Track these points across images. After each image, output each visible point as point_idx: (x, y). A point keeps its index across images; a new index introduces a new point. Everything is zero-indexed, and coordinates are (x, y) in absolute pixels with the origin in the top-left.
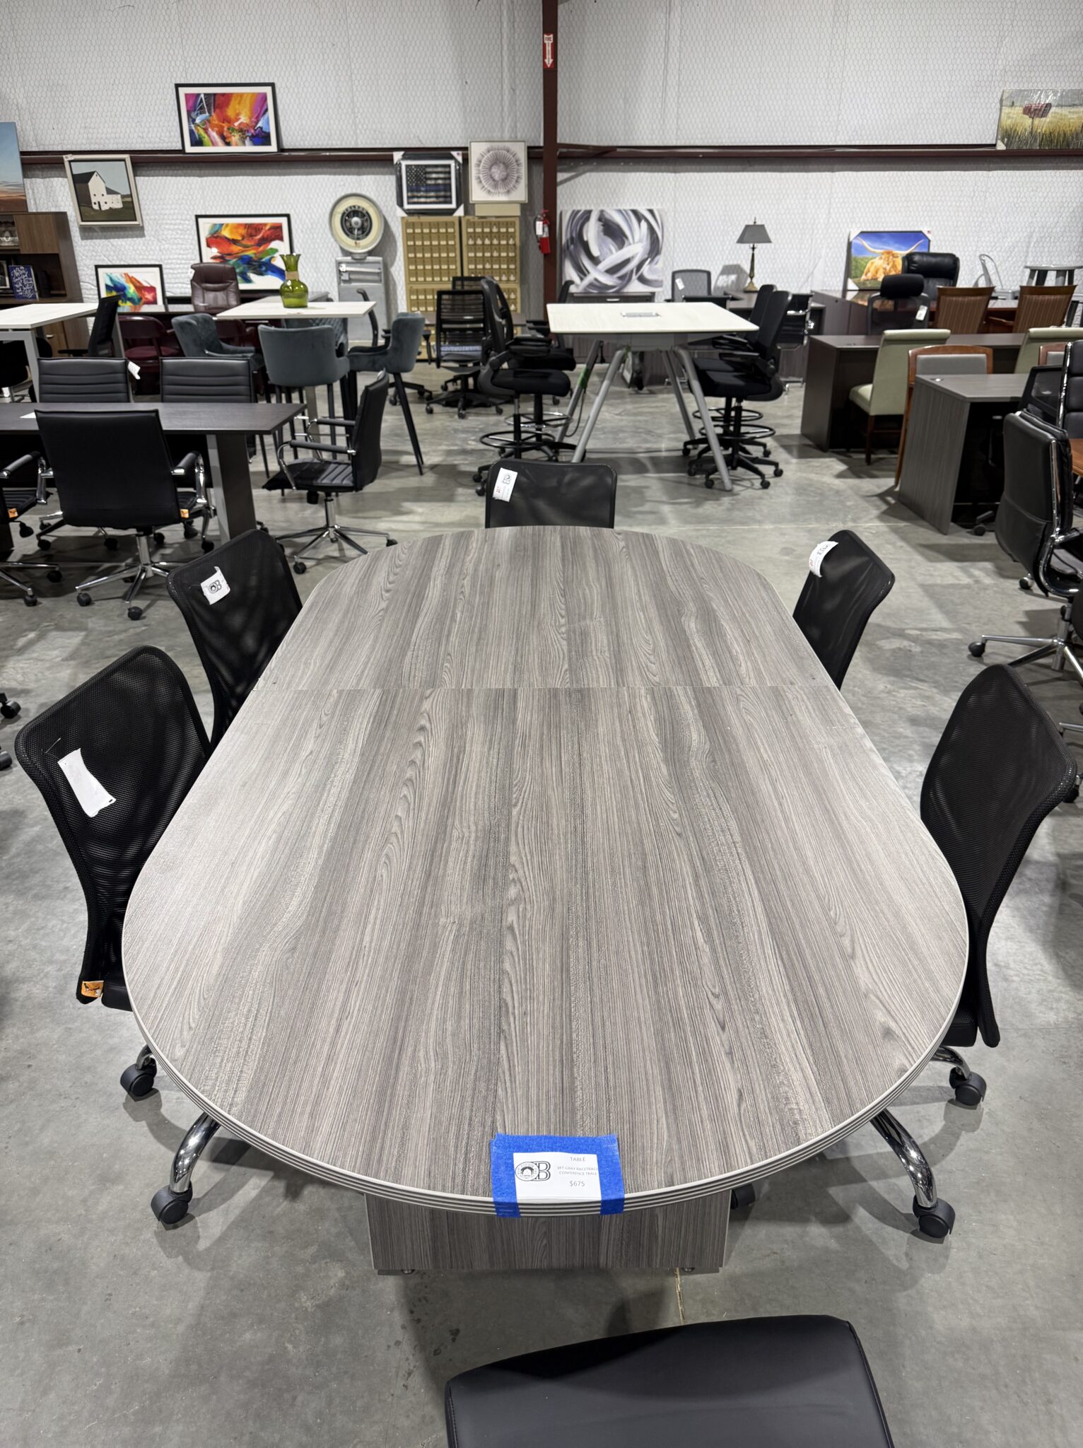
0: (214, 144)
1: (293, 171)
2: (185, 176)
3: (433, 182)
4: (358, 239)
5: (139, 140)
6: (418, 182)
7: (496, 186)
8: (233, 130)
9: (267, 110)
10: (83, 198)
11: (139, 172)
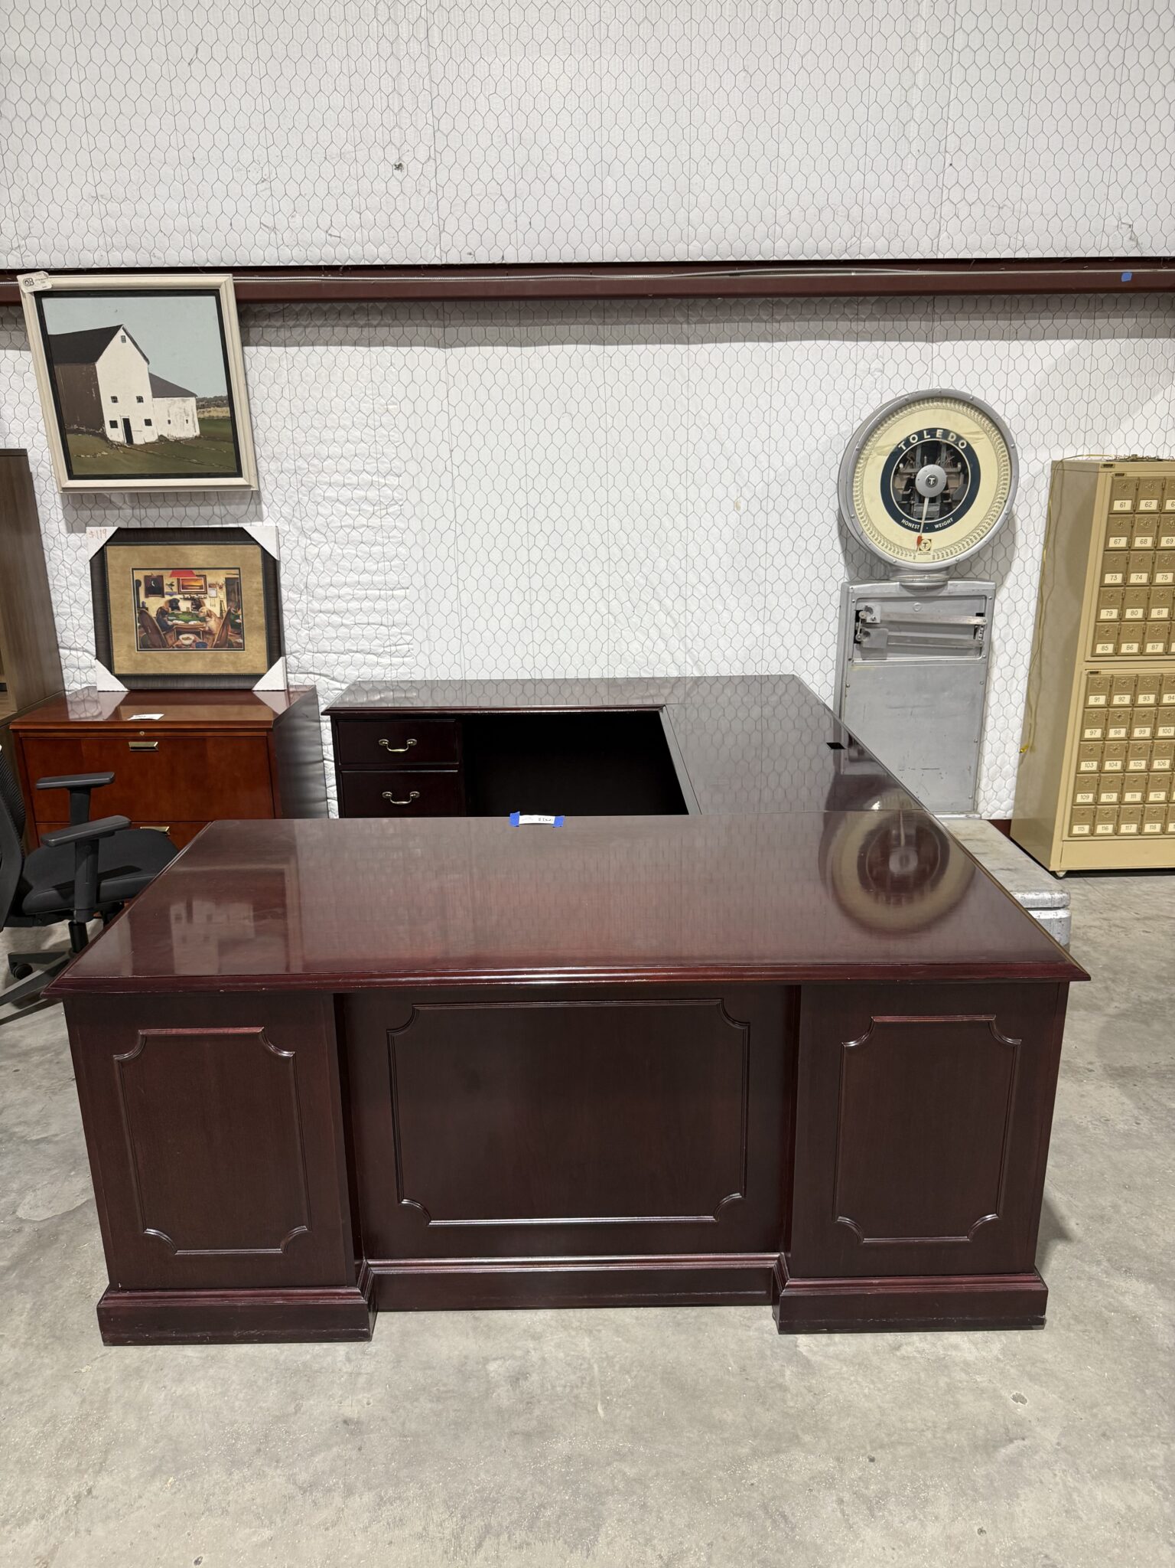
2: (397, 344)
4: (930, 528)
5: (263, 236)
10: (77, 409)
11: (254, 333)
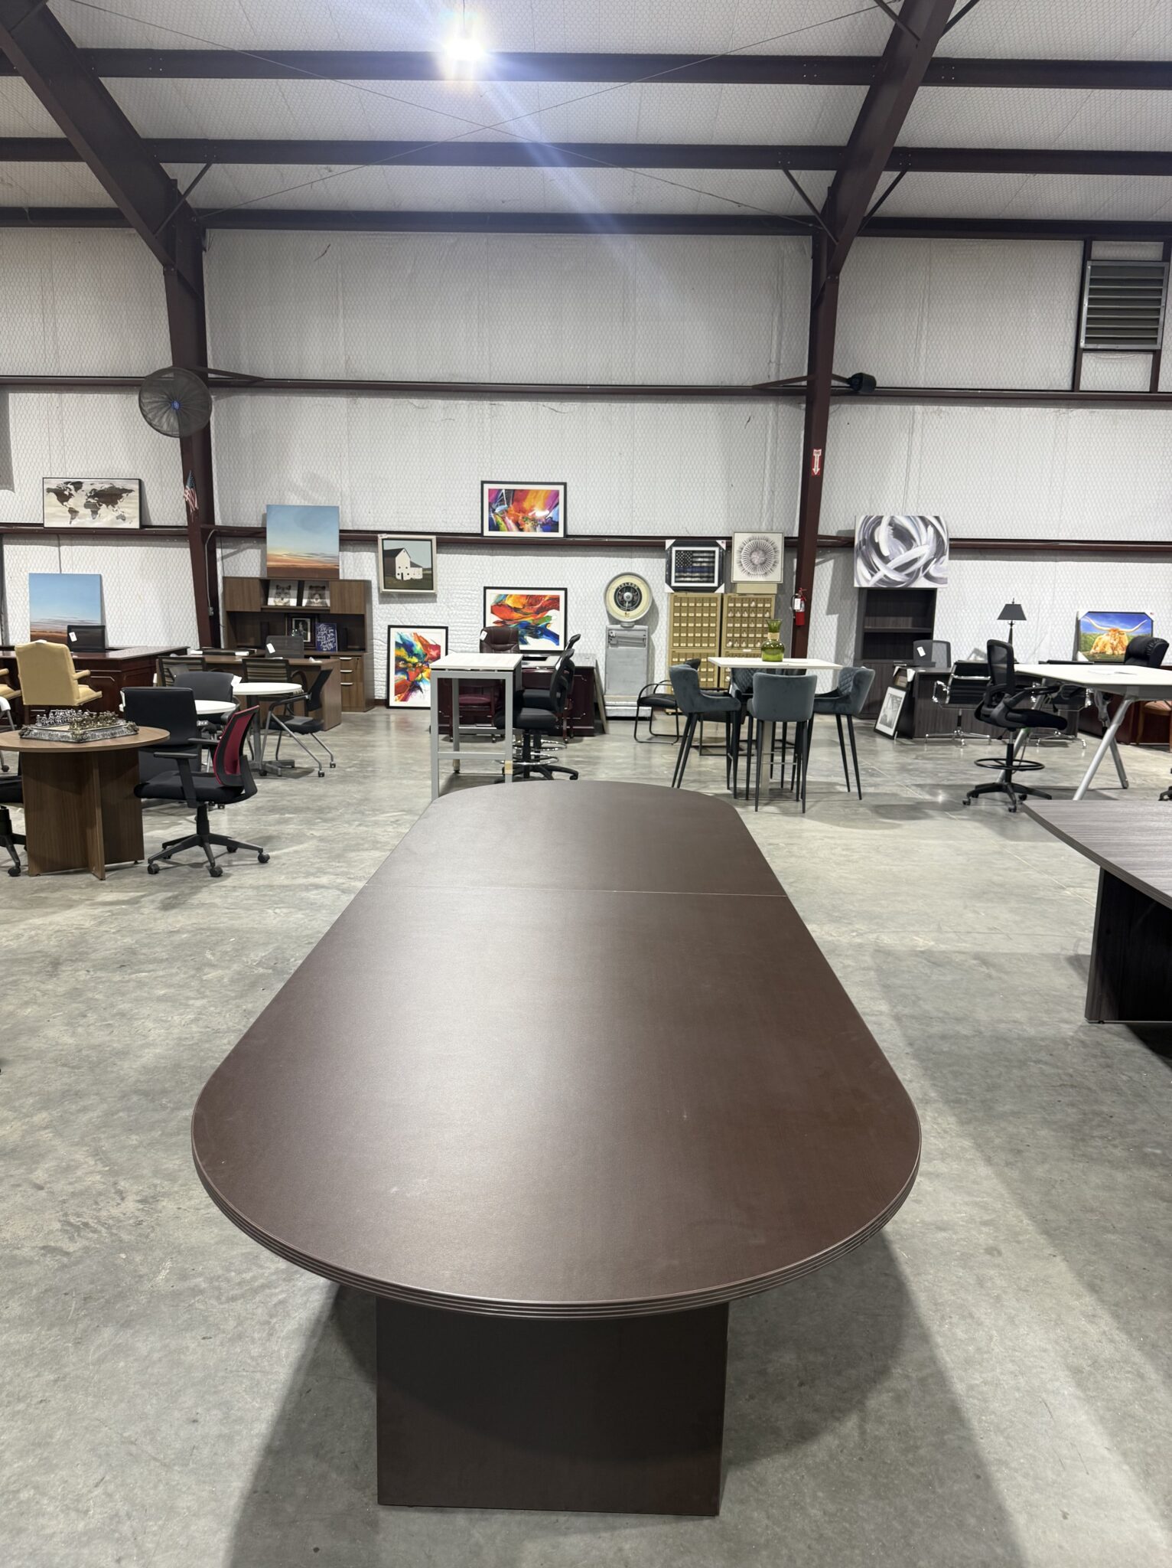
0: (508, 530)
1: (574, 553)
2: (480, 554)
3: (698, 565)
4: (628, 610)
5: (443, 524)
6: (685, 565)
7: (755, 568)
8: (527, 519)
9: (558, 504)
10: (389, 569)
11: (440, 551)
